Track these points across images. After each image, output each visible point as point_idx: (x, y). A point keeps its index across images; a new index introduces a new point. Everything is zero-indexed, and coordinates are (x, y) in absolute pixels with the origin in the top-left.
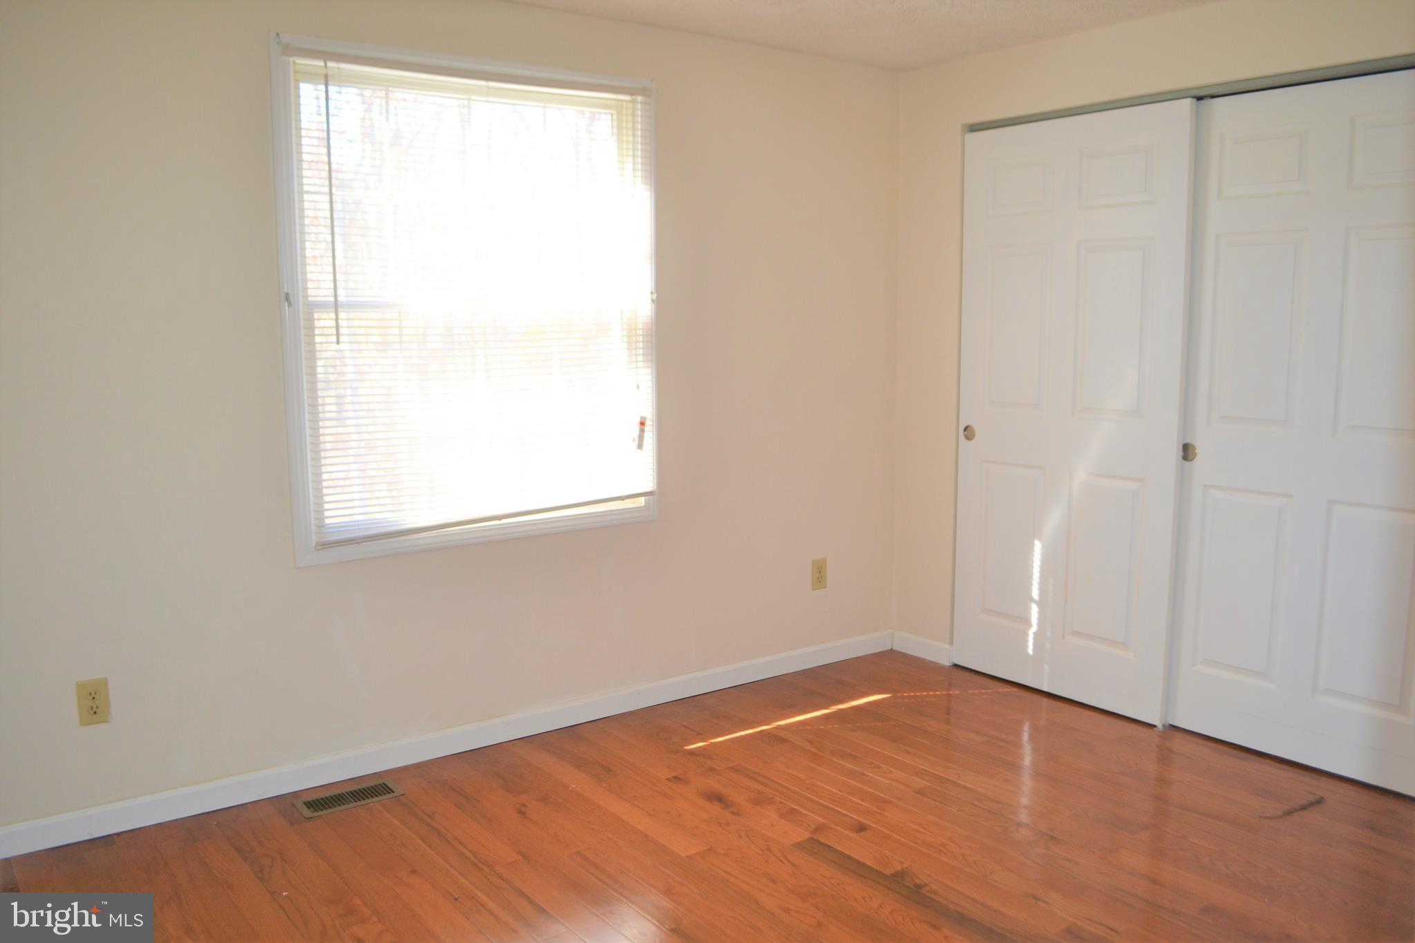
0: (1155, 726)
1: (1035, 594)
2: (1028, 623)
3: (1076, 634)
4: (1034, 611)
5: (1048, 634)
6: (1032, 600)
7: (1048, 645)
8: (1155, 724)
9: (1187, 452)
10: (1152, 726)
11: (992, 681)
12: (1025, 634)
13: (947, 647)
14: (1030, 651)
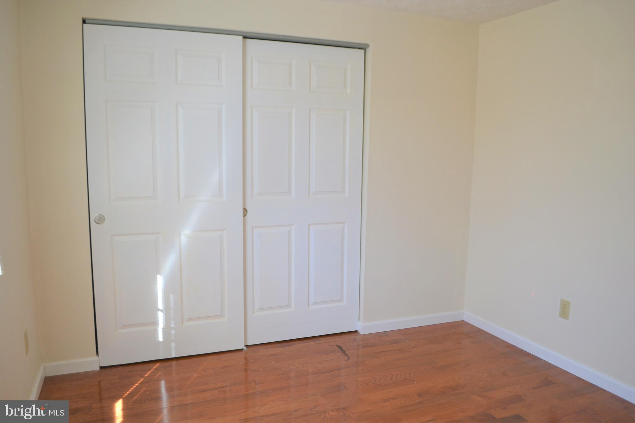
0: (243, 349)
1: (160, 305)
3: (189, 320)
4: (161, 317)
5: (173, 325)
6: (159, 310)
7: (173, 332)
8: (242, 348)
9: (245, 211)
10: (241, 350)
12: (156, 331)
13: (96, 358)
14: (161, 338)
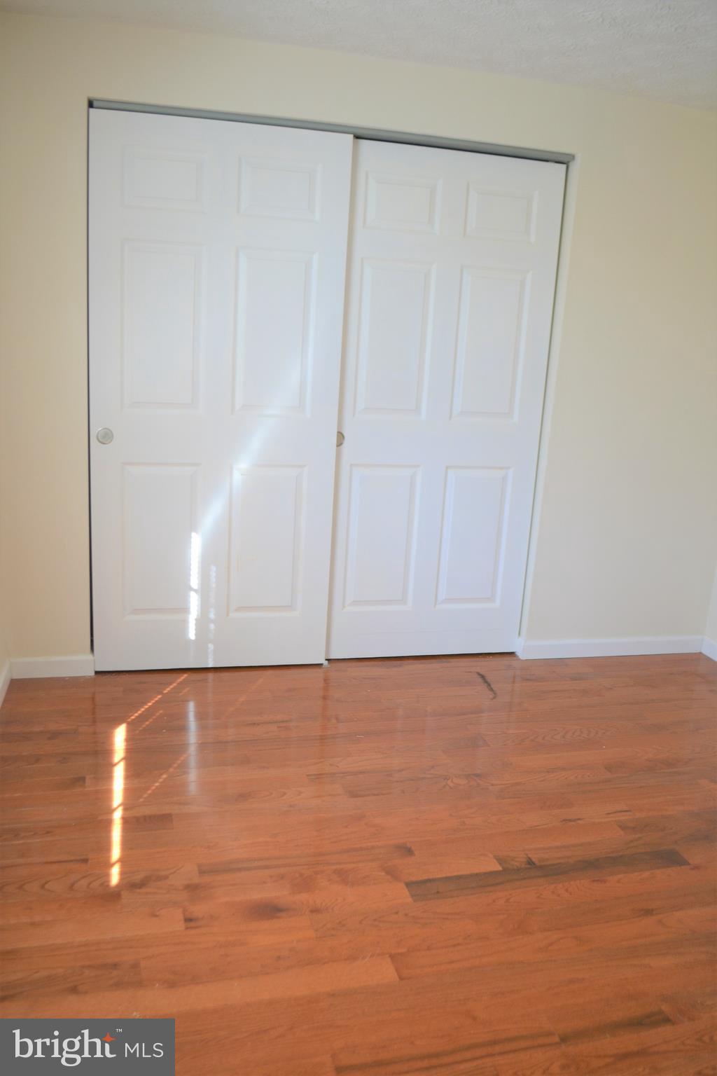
0: (322, 664)
1: (195, 582)
2: (185, 610)
3: (239, 609)
4: (194, 599)
5: (212, 616)
6: (191, 589)
7: (212, 626)
10: (320, 665)
11: (150, 675)
13: (90, 657)
14: (192, 635)
